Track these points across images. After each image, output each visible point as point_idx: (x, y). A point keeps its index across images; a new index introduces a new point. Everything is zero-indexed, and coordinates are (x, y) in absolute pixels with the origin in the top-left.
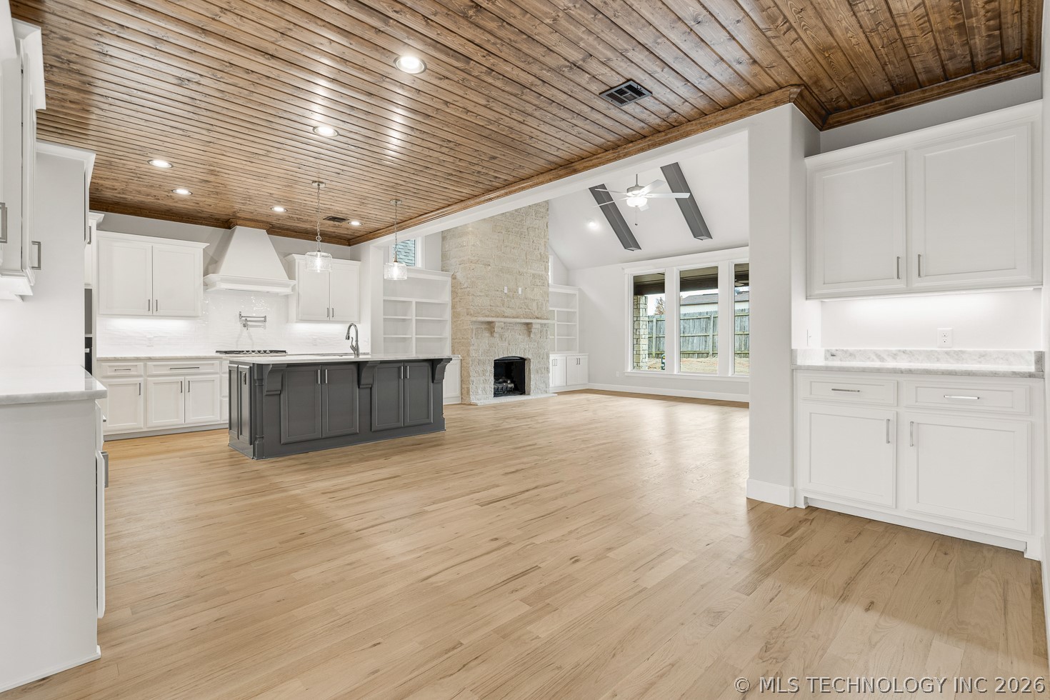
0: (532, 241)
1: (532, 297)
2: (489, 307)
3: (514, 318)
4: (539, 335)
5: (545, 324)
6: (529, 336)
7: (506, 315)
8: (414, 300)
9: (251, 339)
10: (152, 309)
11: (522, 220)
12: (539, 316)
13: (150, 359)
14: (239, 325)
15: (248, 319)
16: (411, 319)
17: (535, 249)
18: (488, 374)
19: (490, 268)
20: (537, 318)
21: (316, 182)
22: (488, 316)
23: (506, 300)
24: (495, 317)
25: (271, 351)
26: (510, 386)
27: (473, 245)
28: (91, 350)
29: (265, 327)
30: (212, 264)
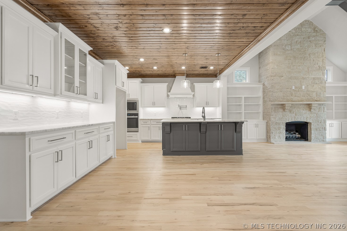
0: (312, 60)
1: (312, 90)
2: (283, 97)
3: (299, 101)
4: (318, 110)
5: (323, 104)
6: (310, 110)
7: (294, 100)
8: (243, 96)
9: (182, 113)
10: (154, 105)
11: (306, 50)
12: (318, 99)
13: (151, 119)
14: (179, 109)
15: (181, 107)
16: (242, 104)
17: (315, 64)
18: (282, 129)
19: (283, 78)
20: (316, 101)
21: (184, 54)
22: (282, 101)
23: (294, 93)
24: (286, 101)
25: (186, 118)
26: (297, 136)
27: (273, 68)
28: (138, 117)
29: (186, 109)
30: (169, 89)
